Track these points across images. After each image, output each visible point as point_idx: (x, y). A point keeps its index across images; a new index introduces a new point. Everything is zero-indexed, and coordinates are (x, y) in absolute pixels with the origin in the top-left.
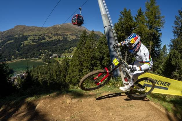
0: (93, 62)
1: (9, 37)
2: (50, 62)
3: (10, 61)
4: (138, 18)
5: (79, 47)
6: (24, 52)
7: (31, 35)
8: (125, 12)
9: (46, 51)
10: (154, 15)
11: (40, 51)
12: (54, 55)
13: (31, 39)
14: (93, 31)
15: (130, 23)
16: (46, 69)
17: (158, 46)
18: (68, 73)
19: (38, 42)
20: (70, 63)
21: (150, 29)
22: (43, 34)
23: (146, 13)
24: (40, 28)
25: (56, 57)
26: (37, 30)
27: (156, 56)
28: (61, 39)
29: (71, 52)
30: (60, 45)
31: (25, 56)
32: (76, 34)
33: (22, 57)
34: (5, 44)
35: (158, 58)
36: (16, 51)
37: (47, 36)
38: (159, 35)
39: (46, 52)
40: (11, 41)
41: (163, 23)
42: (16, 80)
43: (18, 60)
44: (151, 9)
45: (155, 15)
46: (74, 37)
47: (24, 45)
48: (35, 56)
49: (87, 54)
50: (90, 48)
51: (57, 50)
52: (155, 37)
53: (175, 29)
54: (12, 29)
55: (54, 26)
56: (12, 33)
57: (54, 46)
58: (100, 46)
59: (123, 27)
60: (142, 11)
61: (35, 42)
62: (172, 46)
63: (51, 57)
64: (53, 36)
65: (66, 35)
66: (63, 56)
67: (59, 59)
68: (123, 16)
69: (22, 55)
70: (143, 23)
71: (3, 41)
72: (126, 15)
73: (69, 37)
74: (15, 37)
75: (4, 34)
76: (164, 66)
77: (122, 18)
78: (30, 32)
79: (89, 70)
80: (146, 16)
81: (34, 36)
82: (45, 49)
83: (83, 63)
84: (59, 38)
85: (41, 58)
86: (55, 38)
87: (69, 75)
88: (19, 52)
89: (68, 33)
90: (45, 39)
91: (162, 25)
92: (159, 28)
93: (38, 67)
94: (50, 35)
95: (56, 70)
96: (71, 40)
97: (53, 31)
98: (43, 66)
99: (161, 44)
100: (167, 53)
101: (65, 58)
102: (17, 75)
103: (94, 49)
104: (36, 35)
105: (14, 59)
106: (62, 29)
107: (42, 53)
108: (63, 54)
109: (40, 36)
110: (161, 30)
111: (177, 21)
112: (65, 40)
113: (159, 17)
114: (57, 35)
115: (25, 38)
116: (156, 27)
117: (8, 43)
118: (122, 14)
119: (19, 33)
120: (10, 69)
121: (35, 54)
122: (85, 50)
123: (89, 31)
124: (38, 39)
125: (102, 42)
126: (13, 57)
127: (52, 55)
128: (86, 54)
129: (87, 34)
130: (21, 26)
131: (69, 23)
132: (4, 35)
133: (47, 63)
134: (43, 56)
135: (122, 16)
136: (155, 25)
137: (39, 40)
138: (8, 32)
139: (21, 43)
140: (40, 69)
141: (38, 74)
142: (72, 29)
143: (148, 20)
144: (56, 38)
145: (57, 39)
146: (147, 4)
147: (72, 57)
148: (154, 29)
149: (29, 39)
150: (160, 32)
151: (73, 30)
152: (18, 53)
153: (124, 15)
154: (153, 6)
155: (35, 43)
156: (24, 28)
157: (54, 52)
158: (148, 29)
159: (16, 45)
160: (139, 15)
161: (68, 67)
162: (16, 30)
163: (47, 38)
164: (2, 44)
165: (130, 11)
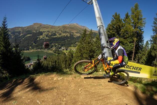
0: (91, 54)
1: (29, 32)
2: (59, 54)
3: (28, 51)
4: (125, 20)
6: (39, 44)
7: (46, 32)
8: (116, 15)
9: (56, 44)
10: (137, 17)
11: (52, 44)
12: (62, 48)
13: (45, 35)
14: (91, 30)
15: (119, 24)
17: (141, 41)
18: (72, 63)
19: (50, 37)
20: (74, 55)
21: (134, 28)
22: (55, 31)
23: (131, 16)
25: (64, 50)
26: (51, 28)
28: (68, 36)
29: (76, 46)
30: (67, 41)
31: (40, 47)
32: (80, 33)
33: (37, 48)
34: (25, 36)
35: (141, 51)
36: (33, 43)
37: (58, 33)
39: (57, 45)
40: (29, 35)
41: (144, 23)
42: (32, 66)
43: (34, 50)
44: (135, 13)
46: (78, 35)
47: (39, 39)
49: (86, 48)
50: (89, 43)
51: (65, 44)
53: (154, 28)
54: (31, 26)
55: (63, 25)
56: (31, 29)
57: (63, 41)
58: (96, 42)
59: (113, 27)
60: (129, 15)
61: (48, 37)
62: (152, 41)
63: (60, 50)
64: (63, 33)
65: (72, 33)
67: (67, 51)
70: (130, 24)
71: (23, 34)
72: (117, 17)
73: (74, 34)
74: (33, 32)
77: (113, 20)
78: (45, 29)
80: (132, 18)
81: (48, 32)
83: (83, 55)
84: (67, 35)
85: (52, 50)
89: (74, 31)
90: (56, 35)
91: (143, 25)
92: (141, 27)
93: (50, 57)
94: (60, 32)
96: (76, 37)
97: (62, 29)
98: (54, 57)
99: (144, 40)
101: (70, 51)
102: (33, 62)
103: (92, 44)
104: (49, 32)
105: (31, 49)
106: (70, 28)
107: (53, 46)
108: (70, 48)
109: (53, 33)
110: (143, 29)
111: (155, 21)
112: (72, 37)
113: (141, 19)
114: (66, 32)
115: (41, 33)
117: (28, 37)
118: (113, 17)
119: (37, 29)
120: (28, 57)
122: (85, 45)
125: (98, 39)
126: (30, 47)
127: (61, 48)
129: (87, 33)
130: (38, 23)
131: (75, 24)
132: (25, 30)
133: (56, 54)
134: (54, 49)
135: (114, 18)
136: (139, 25)
137: (51, 35)
138: (28, 27)
139: (38, 37)
140: (51, 59)
141: (49, 62)
142: (77, 28)
143: (133, 21)
145: (66, 36)
146: (132, 9)
148: (137, 28)
149: (43, 35)
150: (142, 31)
151: (78, 29)
152: (35, 45)
153: (115, 18)
154: (137, 10)
155: (48, 38)
156: (41, 25)
157: (62, 45)
159: (34, 39)
160: (127, 18)
161: (73, 58)
162: (34, 27)
163: (58, 35)
164: (22, 37)
165: (119, 14)
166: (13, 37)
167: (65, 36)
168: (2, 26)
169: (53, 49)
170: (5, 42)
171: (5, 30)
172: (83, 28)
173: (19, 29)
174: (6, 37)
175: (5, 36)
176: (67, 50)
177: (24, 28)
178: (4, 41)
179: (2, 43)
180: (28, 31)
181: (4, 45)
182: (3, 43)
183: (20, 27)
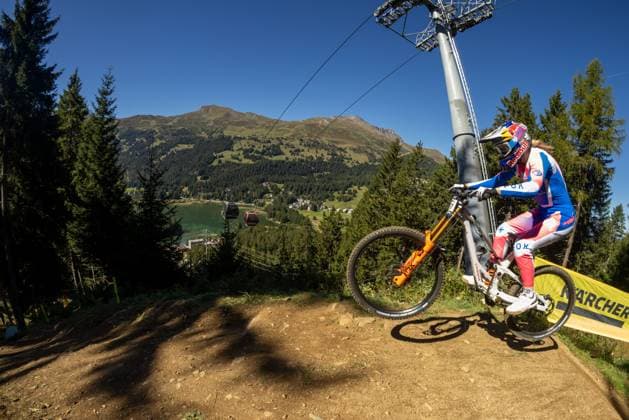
1: (183, 136)
2: (286, 220)
3: (176, 201)
4: (549, 118)
5: (376, 188)
6: (218, 182)
7: (244, 138)
8: (516, 100)
9: (280, 186)
10: (594, 114)
11: (264, 184)
13: (241, 149)
14: (419, 148)
16: (273, 239)
17: (601, 205)
18: (336, 257)
19: (260, 158)
20: (343, 230)
21: (580, 155)
22: (278, 139)
23: (573, 107)
24: (272, 121)
25: (304, 208)
26: (263, 125)
27: (592, 234)
28: (326, 160)
29: (350, 200)
30: (320, 176)
31: (218, 191)
32: (369, 151)
33: (211, 194)
34: (169, 150)
35: (596, 242)
36: (196, 176)
37: (287, 145)
38: (605, 173)
39: (280, 190)
40: (186, 146)
41: (619, 140)
42: (186, 255)
43: (200, 201)
44: (589, 97)
45: (600, 115)
46: (362, 159)
47: (220, 162)
48: (247, 196)
50: (406, 193)
51: (311, 189)
52: (594, 179)
54: (192, 114)
55: (310, 120)
56: (193, 125)
57: (305, 175)
58: (435, 190)
60: (562, 102)
61: (253, 158)
63: (291, 207)
64: (306, 149)
65: (341, 149)
66: (326, 208)
67: (315, 214)
68: (508, 111)
69: (211, 190)
70: (564, 135)
71: (164, 142)
72: (518, 108)
73: (347, 155)
74: (198, 135)
75: (171, 124)
76: (610, 267)
77: (504, 116)
78: (243, 127)
79: (395, 257)
80: (574, 117)
81: (252, 142)
82: (277, 182)
84: (319, 155)
85: (263, 205)
86: (309, 153)
87: (336, 263)
88: (205, 178)
89: (347, 145)
90: (281, 153)
91: (615, 145)
92: (608, 153)
94: (296, 143)
95: (302, 244)
96: (354, 167)
97: (306, 135)
98: (266, 229)
99: (609, 201)
100: (625, 231)
101: (332, 214)
102: (190, 242)
103: (417, 197)
104: (256, 140)
105: (188, 196)
106: (332, 132)
107: (267, 191)
108: (327, 203)
109: (269, 144)
110: (610, 161)
112: (338, 163)
113: (610, 121)
114: (316, 145)
115: (227, 143)
116: (599, 150)
117: (179, 151)
119: (212, 127)
120: (173, 222)
121: (247, 190)
122: (391, 198)
123: (406, 145)
124: (260, 150)
125: (441, 180)
126: (185, 189)
127: (296, 201)
128: (392, 209)
129: (401, 155)
130: (217, 107)
131: (353, 118)
132: (170, 126)
133: (277, 222)
134: (269, 201)
135: (506, 109)
136: (598, 144)
137: (263, 153)
138: (182, 119)
139: (214, 154)
140: (255, 235)
141: (250, 247)
142: (359, 133)
143: (577, 127)
144: (312, 153)
145: (315, 158)
146: (578, 82)
147: (349, 212)
148: (592, 154)
149: (235, 147)
150: (608, 166)
151: (363, 138)
152: (202, 183)
153: (510, 107)
154: (594, 88)
155: (251, 162)
156: (228, 115)
157: (301, 192)
158: (575, 153)
159: (200, 159)
160: (554, 113)
161: (338, 240)
162: (204, 119)
163: (287, 152)
164: (160, 151)
165: (529, 96)
166: (125, 149)
167: (312, 157)
168: (97, 105)
169: (267, 203)
170: (103, 163)
171: (106, 123)
172: (380, 133)
173: (149, 123)
174: (109, 147)
175: (105, 142)
176: (315, 209)
177: (166, 120)
178: (99, 158)
179: (93, 166)
180: (182, 131)
181: (98, 172)
182: (96, 167)
183: (153, 117)
